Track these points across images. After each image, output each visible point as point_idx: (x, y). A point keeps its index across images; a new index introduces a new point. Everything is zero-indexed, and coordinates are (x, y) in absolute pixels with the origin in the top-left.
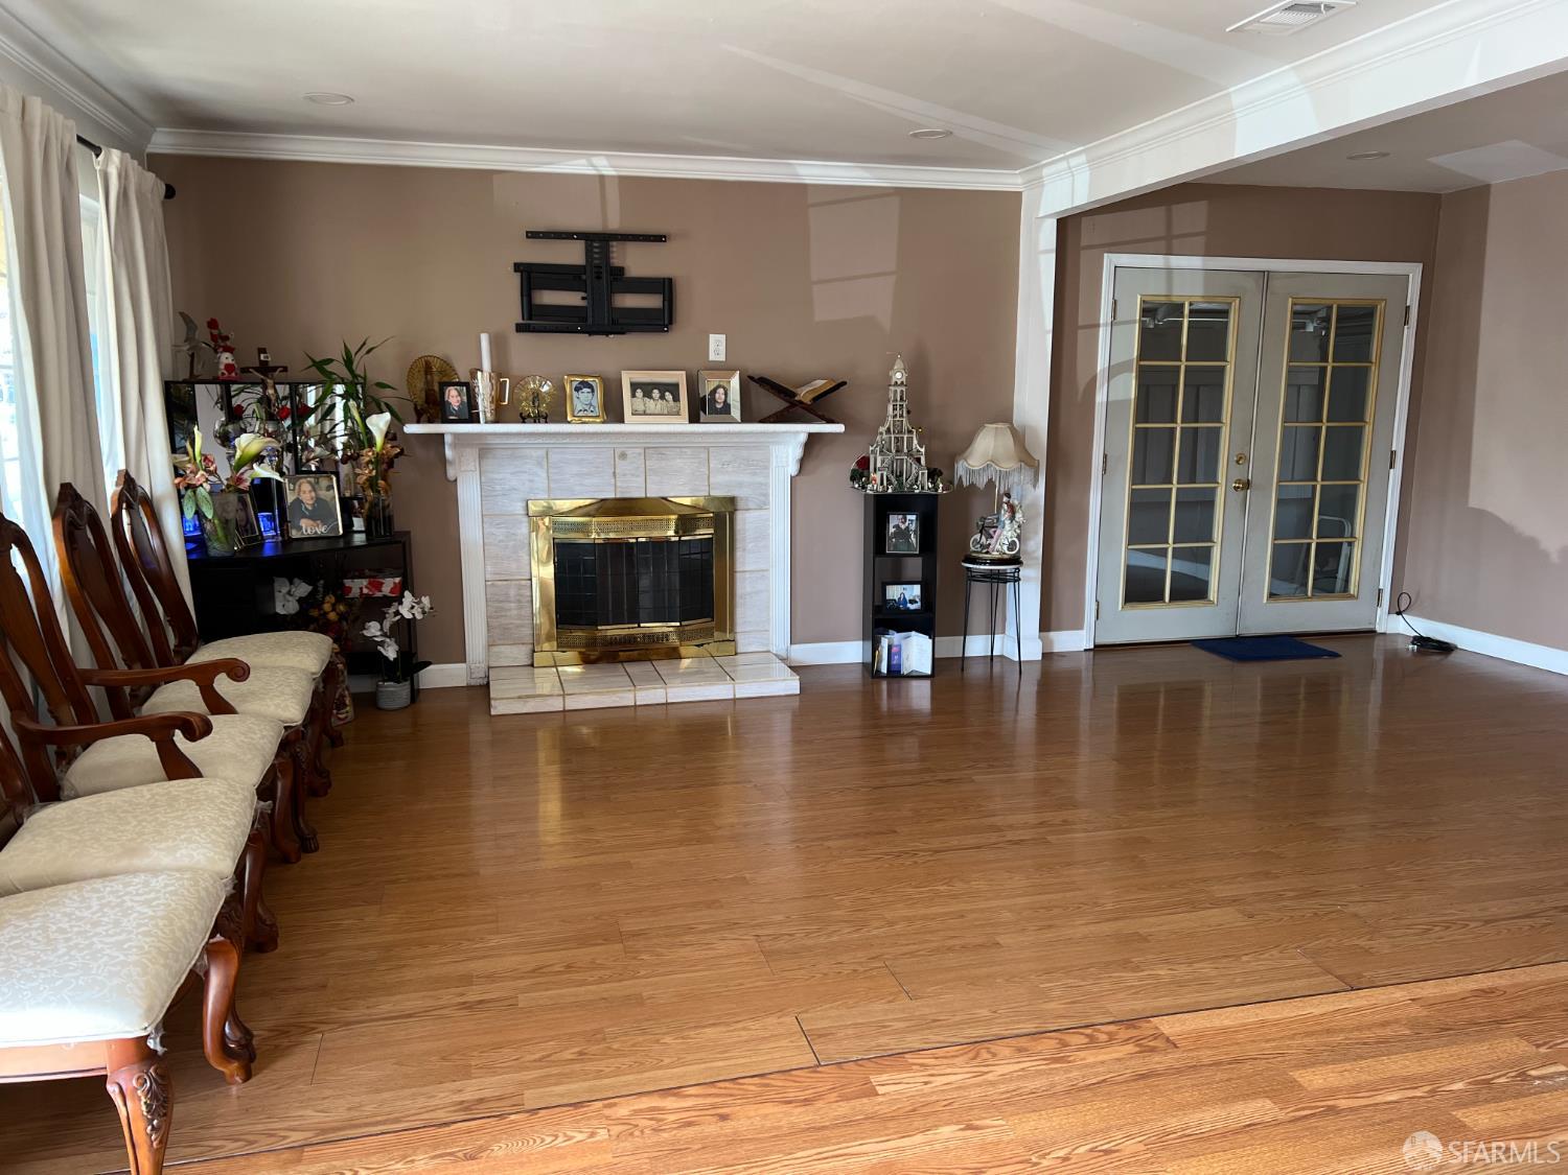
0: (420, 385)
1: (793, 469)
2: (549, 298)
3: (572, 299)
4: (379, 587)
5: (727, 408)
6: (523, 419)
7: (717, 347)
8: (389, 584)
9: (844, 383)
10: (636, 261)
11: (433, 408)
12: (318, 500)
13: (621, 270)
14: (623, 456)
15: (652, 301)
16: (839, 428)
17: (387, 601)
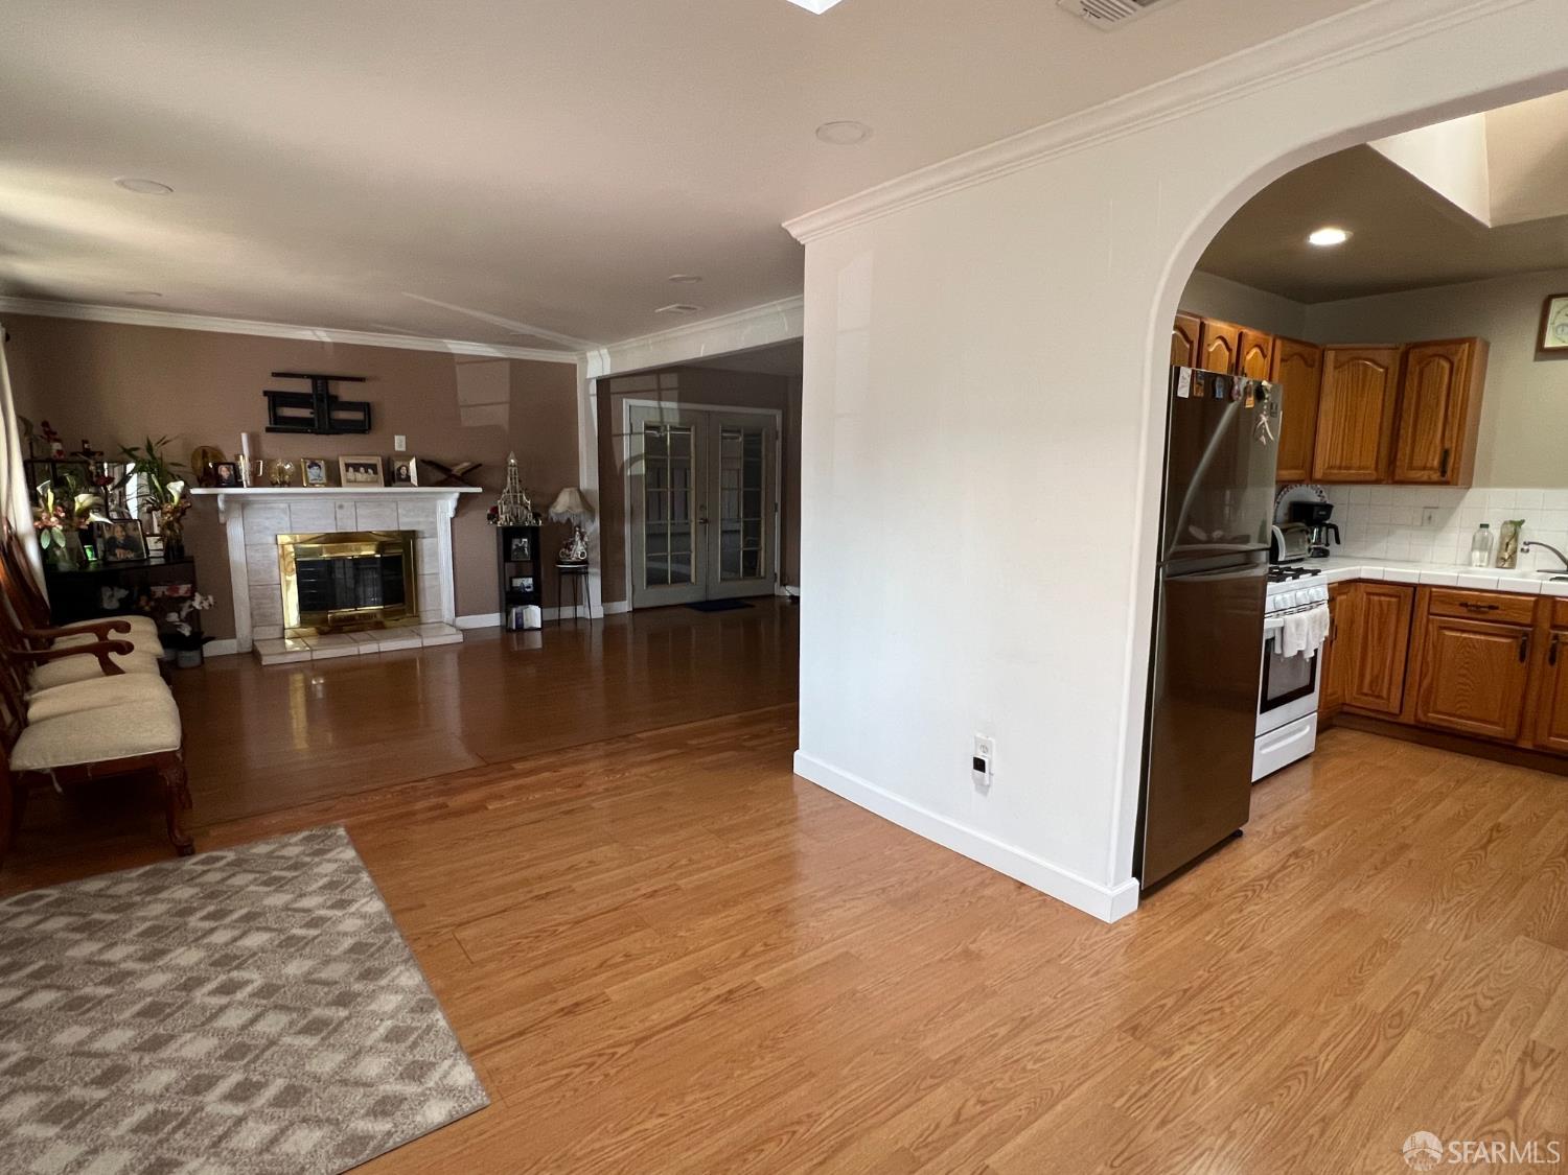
0: (199, 464)
1: (451, 514)
2: (288, 412)
3: (305, 413)
4: (177, 590)
5: (408, 478)
6: (273, 484)
7: (400, 443)
8: (183, 589)
9: (480, 465)
10: (346, 392)
12: (127, 537)
13: (336, 397)
14: (341, 507)
15: (358, 416)
16: (479, 490)
17: (183, 599)
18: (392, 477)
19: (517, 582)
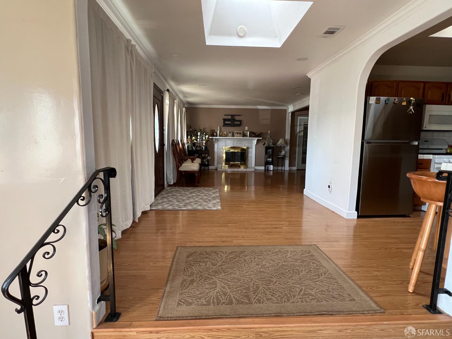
0: (211, 133)
1: (255, 144)
2: (226, 122)
3: (229, 122)
4: (206, 155)
5: (247, 136)
6: (223, 137)
7: (246, 128)
8: (207, 155)
9: (262, 133)
10: (237, 118)
11: (213, 135)
12: (199, 145)
13: (235, 119)
14: (234, 141)
15: (239, 123)
16: (261, 138)
17: (206, 157)
18: (244, 135)
19: (268, 159)
